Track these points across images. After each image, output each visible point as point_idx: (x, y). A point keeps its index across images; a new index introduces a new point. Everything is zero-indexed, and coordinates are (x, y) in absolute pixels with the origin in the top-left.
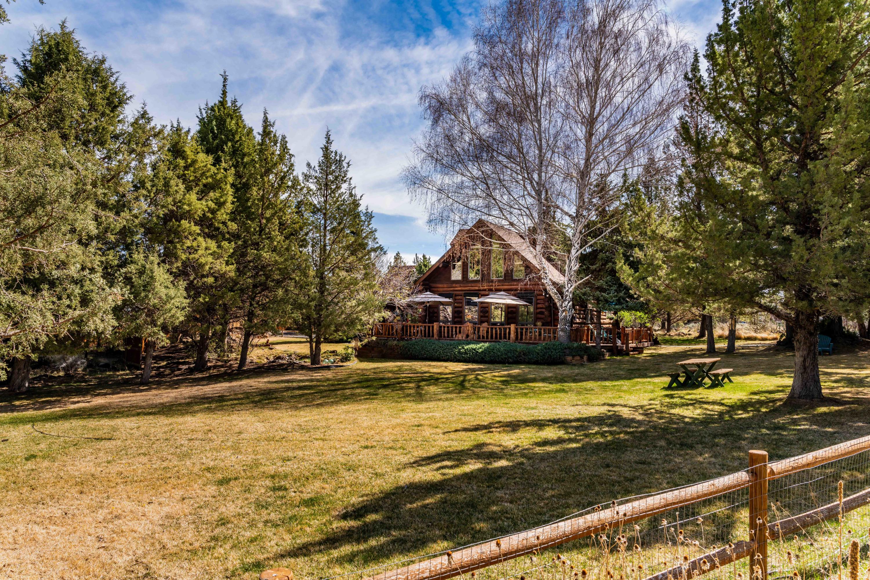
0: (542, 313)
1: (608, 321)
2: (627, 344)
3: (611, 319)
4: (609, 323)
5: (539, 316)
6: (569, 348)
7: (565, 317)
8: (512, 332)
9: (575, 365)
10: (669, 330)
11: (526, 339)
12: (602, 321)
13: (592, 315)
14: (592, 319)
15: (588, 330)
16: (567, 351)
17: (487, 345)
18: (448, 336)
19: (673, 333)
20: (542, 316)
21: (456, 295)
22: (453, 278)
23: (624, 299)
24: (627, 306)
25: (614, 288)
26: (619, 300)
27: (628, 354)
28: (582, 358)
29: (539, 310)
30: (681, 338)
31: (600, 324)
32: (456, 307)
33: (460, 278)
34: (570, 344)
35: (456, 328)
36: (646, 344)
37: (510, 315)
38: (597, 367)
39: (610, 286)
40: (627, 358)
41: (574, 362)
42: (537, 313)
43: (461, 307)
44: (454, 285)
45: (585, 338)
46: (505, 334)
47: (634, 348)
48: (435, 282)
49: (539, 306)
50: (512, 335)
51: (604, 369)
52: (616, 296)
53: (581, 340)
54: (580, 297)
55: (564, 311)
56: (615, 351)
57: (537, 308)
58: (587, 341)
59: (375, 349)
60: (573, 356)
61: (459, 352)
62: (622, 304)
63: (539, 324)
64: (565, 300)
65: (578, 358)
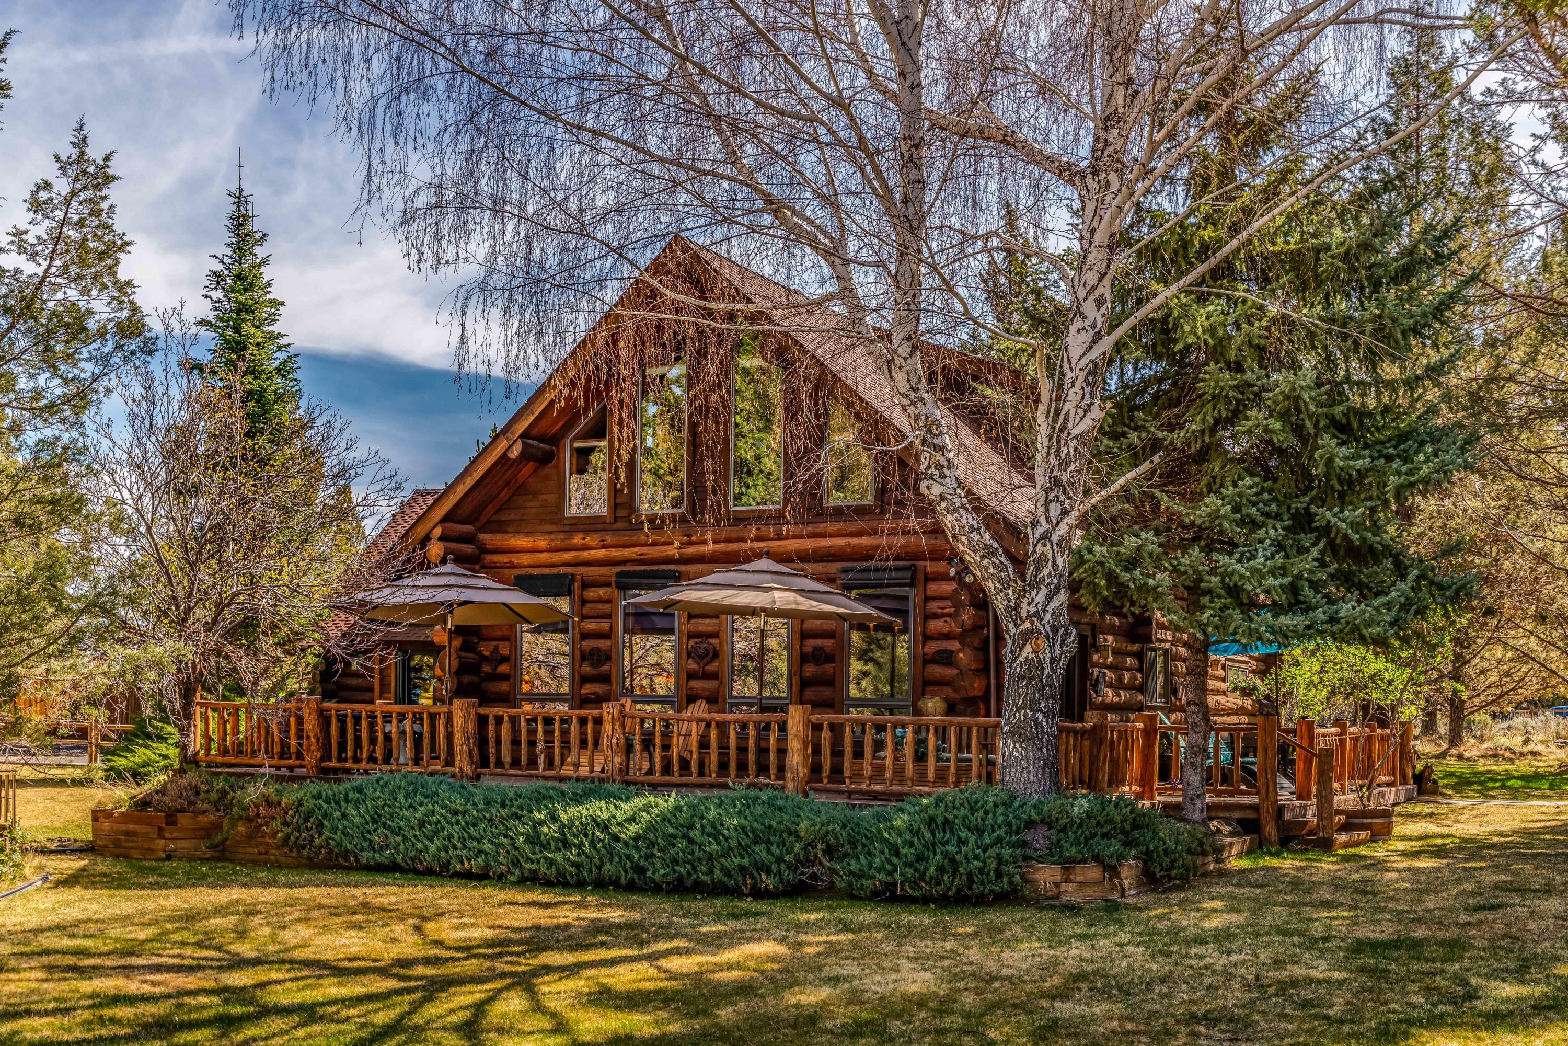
0: (946, 658)
1: (1233, 700)
2: (1325, 797)
3: (1246, 692)
4: (1240, 711)
5: (937, 671)
6: (1048, 823)
7: (1034, 666)
8: (793, 744)
9: (1072, 909)
10: (1455, 738)
11: (857, 775)
12: (1211, 700)
13: (1169, 675)
14: (1171, 690)
15: (1149, 732)
16: (1039, 839)
17: (664, 803)
18: (516, 763)
19: (1470, 747)
20: (950, 672)
21: (586, 585)
22: (573, 509)
23: (1315, 586)
24: (1333, 620)
25: (1273, 532)
26: (1293, 589)
27: (1326, 845)
28: (1112, 870)
29: (933, 647)
30: (1502, 767)
31: (1206, 712)
32: (585, 636)
33: (600, 508)
34: (1053, 804)
35: (583, 721)
36: (1391, 794)
37: (810, 670)
38: (1186, 921)
39: (1254, 525)
40: (1326, 866)
41: (1071, 893)
42: (927, 661)
43: (606, 636)
44: (577, 540)
45: (1135, 768)
46: (763, 751)
47: (1350, 814)
48: (499, 527)
49: (935, 626)
50: (795, 759)
51: (1223, 937)
52: (1283, 571)
53: (1116, 779)
54: (1111, 577)
55: (1026, 637)
56: (1270, 830)
57: (927, 638)
58: (1145, 781)
59: (183, 820)
60: (1068, 865)
61: (534, 840)
62: (1308, 609)
63: (933, 704)
64: (1036, 584)
65: (1093, 872)
